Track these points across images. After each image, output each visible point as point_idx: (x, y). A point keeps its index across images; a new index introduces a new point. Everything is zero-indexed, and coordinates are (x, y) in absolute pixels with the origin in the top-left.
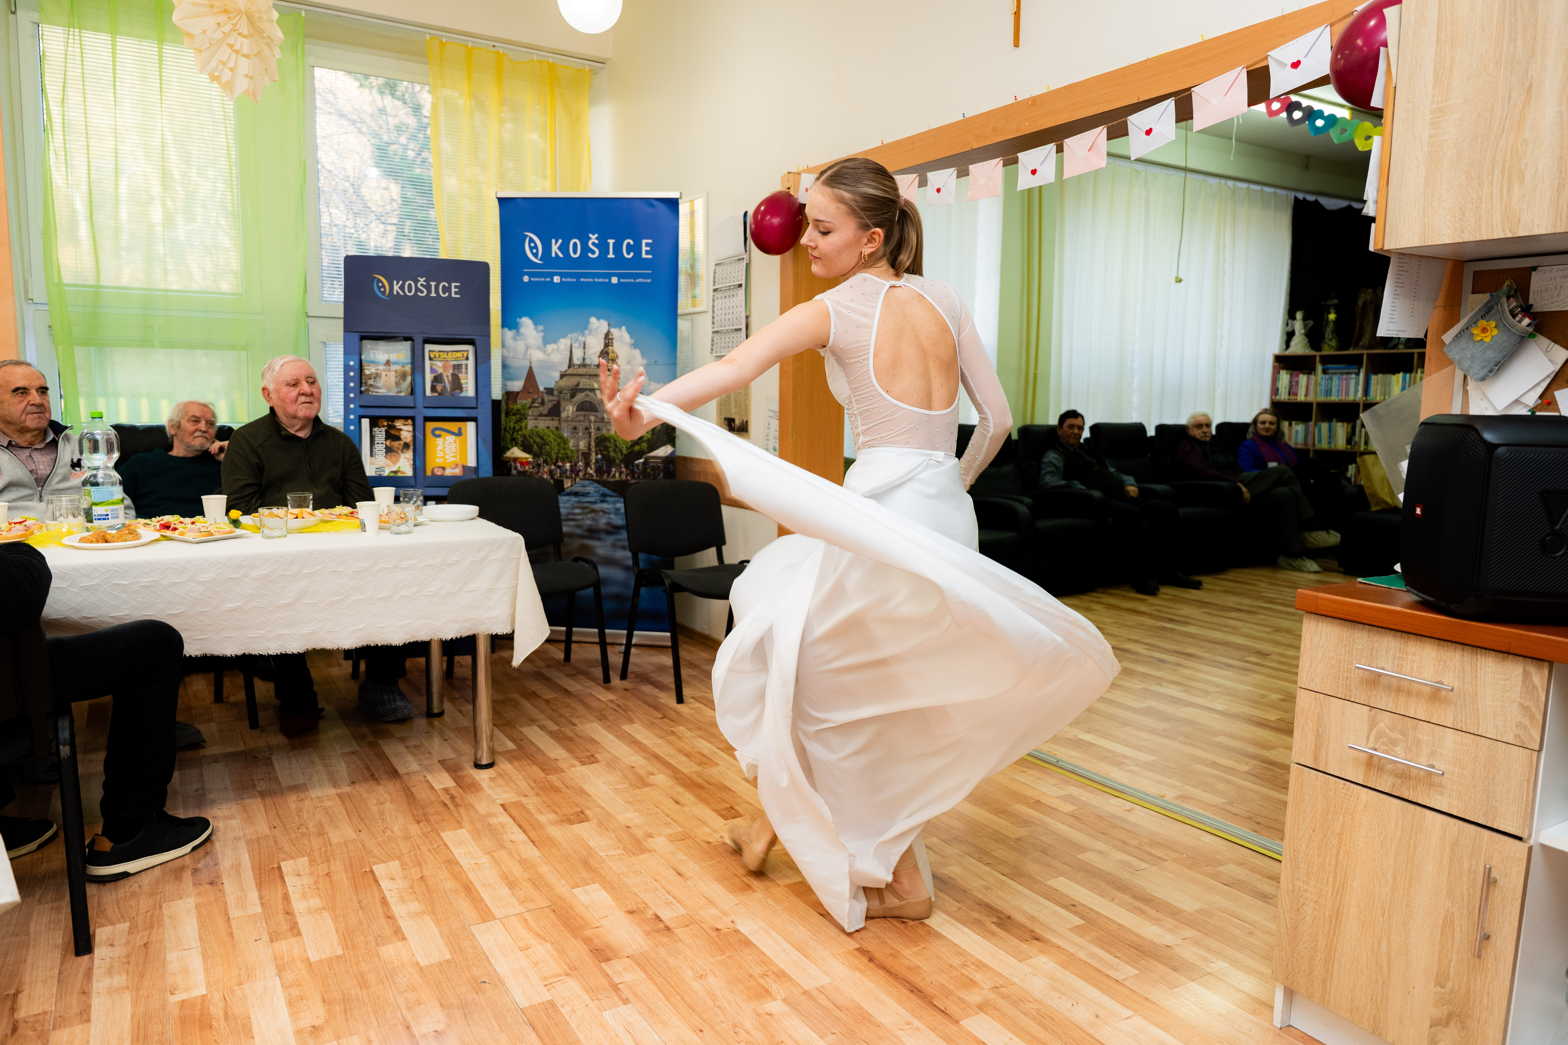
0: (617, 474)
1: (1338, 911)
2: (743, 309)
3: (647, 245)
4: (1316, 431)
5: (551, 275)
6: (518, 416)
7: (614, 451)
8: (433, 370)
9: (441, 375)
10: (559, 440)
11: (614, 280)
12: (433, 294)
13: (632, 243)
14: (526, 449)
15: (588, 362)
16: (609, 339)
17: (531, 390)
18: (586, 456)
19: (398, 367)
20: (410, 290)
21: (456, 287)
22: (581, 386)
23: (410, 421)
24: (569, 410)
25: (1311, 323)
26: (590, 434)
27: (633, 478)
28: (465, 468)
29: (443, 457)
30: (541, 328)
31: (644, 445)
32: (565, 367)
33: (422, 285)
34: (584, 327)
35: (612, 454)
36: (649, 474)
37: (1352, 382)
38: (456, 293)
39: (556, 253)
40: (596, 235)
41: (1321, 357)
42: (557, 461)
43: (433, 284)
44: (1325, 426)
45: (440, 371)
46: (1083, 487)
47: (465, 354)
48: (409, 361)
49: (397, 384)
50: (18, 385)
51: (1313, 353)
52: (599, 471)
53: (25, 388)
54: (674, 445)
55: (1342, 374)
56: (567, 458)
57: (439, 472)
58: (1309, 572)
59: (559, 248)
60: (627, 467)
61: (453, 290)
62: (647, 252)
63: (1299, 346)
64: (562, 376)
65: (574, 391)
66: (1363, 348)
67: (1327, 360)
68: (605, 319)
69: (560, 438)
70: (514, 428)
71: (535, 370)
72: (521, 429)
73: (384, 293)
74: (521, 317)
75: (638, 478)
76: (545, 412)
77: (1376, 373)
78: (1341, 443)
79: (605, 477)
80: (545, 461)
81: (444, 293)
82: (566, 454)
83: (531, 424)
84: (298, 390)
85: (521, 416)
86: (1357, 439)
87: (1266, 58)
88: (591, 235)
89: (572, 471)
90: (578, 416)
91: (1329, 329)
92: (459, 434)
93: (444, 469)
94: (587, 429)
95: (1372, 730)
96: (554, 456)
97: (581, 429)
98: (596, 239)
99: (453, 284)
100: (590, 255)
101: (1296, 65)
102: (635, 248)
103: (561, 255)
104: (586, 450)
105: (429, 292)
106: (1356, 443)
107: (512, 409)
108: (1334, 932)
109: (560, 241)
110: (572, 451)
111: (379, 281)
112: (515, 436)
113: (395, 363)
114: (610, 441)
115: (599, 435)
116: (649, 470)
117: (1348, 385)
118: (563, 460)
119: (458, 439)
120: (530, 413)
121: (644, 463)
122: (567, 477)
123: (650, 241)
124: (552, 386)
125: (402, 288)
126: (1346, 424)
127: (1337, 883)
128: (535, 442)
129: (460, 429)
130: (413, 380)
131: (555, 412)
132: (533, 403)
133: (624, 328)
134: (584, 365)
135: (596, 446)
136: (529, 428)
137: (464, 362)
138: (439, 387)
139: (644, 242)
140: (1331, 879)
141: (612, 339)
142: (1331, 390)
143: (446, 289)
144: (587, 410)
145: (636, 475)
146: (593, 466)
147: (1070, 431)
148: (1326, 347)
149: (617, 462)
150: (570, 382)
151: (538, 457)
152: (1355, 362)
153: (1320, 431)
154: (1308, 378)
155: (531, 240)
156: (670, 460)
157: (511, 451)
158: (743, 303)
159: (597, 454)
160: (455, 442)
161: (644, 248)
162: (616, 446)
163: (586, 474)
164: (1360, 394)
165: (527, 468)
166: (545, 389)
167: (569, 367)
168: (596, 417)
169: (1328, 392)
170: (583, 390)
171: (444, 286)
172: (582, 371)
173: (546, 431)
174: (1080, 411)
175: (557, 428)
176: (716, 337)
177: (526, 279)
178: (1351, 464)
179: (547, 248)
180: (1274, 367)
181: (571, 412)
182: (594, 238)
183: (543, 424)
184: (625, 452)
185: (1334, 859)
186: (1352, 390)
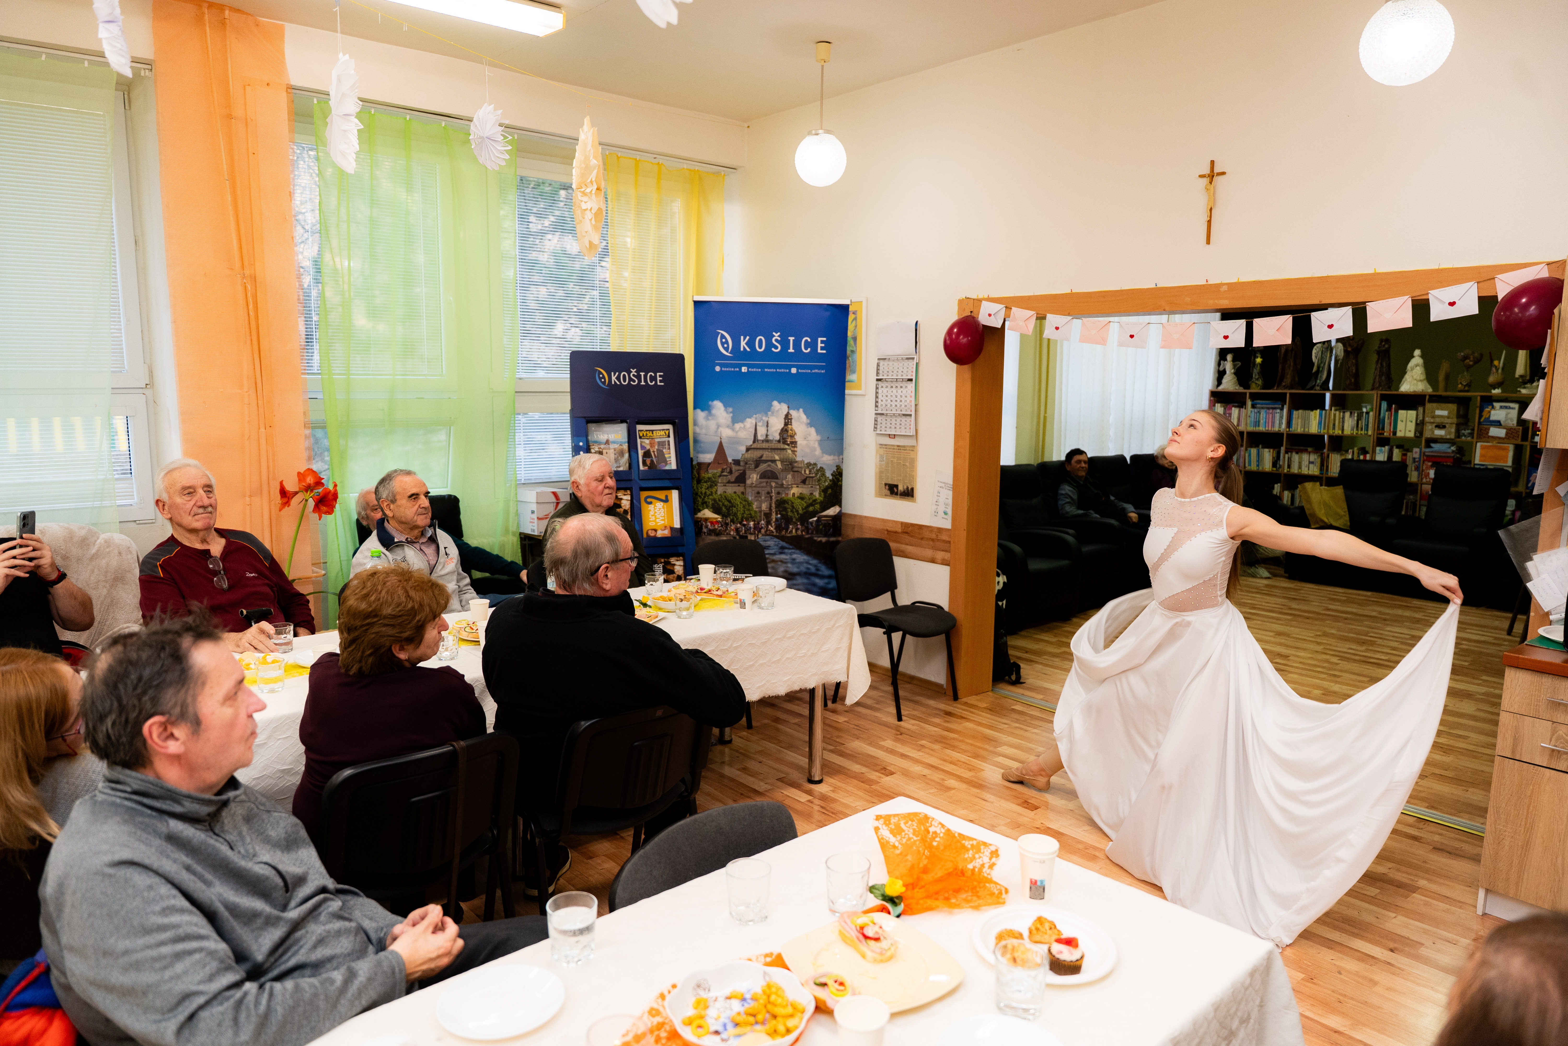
0: (793, 531)
1: (1528, 841)
2: (913, 399)
3: (822, 342)
4: (1247, 455)
5: (740, 366)
6: (709, 484)
7: (792, 511)
8: (643, 447)
9: (649, 451)
10: (744, 503)
11: (794, 370)
12: (643, 383)
13: (809, 340)
14: (716, 510)
15: (770, 438)
16: (789, 419)
17: (720, 462)
18: (768, 516)
19: (616, 446)
20: (625, 380)
21: (660, 376)
22: (764, 458)
23: (629, 492)
24: (753, 478)
25: (1239, 364)
26: (771, 497)
27: (808, 533)
28: (672, 529)
29: (655, 521)
30: (731, 409)
31: (818, 506)
32: (751, 442)
33: (634, 375)
34: (768, 409)
35: (790, 514)
36: (821, 529)
37: (1277, 416)
38: (661, 381)
39: (744, 347)
40: (779, 334)
41: (1250, 393)
42: (742, 520)
43: (642, 374)
44: (1254, 451)
45: (648, 447)
46: (1098, 516)
47: (667, 432)
48: (626, 440)
49: (616, 460)
50: (413, 492)
51: (1241, 390)
52: (778, 528)
53: (417, 494)
54: (840, 506)
55: (1268, 408)
56: (751, 518)
57: (652, 534)
58: (1262, 578)
59: (746, 344)
60: (802, 524)
61: (658, 379)
62: (822, 348)
63: (1229, 384)
64: (748, 450)
65: (758, 462)
66: (1286, 387)
67: (1254, 397)
68: (785, 403)
69: (745, 501)
70: (705, 493)
71: (724, 445)
72: (712, 494)
73: (604, 383)
74: (713, 401)
75: (812, 533)
76: (733, 479)
77: (1297, 409)
78: (1267, 466)
79: (784, 533)
80: (732, 521)
81: (651, 382)
82: (750, 514)
83: (720, 490)
84: (604, 484)
85: (713, 483)
86: (1281, 463)
87: (1428, 294)
88: (774, 333)
89: (755, 528)
90: (761, 483)
91: (1256, 372)
92: (666, 500)
93: (656, 531)
94: (768, 493)
95: (1553, 735)
96: (740, 516)
97: (763, 493)
98: (779, 336)
99: (658, 374)
100: (773, 349)
101: (1452, 304)
102: (813, 345)
103: (748, 349)
104: (767, 510)
105: (640, 381)
106: (1280, 466)
107: (704, 478)
108: (1525, 854)
109: (748, 338)
110: (755, 512)
111: (600, 373)
112: (706, 499)
113: (614, 442)
114: (788, 503)
115: (779, 498)
116: (821, 527)
117: (1273, 418)
118: (747, 520)
119: (665, 505)
120: (720, 481)
121: (817, 521)
122: (751, 534)
123: (825, 339)
124: (739, 458)
125: (618, 378)
126: (1272, 450)
127: (1528, 825)
128: (723, 505)
129: (667, 496)
130: (630, 456)
131: (741, 479)
132: (722, 472)
133: (801, 410)
134: (767, 441)
135: (776, 507)
136: (719, 493)
137: (667, 439)
138: (648, 461)
139: (820, 339)
140: (1523, 823)
141: (791, 419)
142: (1259, 421)
143: (653, 379)
144: (769, 478)
145: (810, 531)
146: (773, 524)
147: (1078, 466)
148: (1253, 385)
149: (794, 520)
150: (755, 455)
151: (726, 517)
152: (1279, 399)
153: (1250, 455)
154: (1240, 411)
155: (723, 337)
156: (838, 518)
157: (702, 512)
158: (913, 394)
159: (777, 514)
160: (663, 507)
161: (820, 345)
162: (793, 507)
163: (767, 530)
164: (1284, 426)
165: (716, 526)
166: (733, 460)
167: (754, 442)
168: (776, 483)
169: (1257, 423)
170: (766, 461)
171: (651, 375)
172: (765, 445)
173: (734, 495)
174: (1082, 449)
175: (743, 493)
176: (880, 418)
177: (718, 369)
178: (1277, 483)
179: (737, 343)
180: (1210, 401)
181: (755, 479)
182: (777, 336)
183: (731, 490)
184: (801, 512)
185: (1526, 811)
186: (1277, 422)
